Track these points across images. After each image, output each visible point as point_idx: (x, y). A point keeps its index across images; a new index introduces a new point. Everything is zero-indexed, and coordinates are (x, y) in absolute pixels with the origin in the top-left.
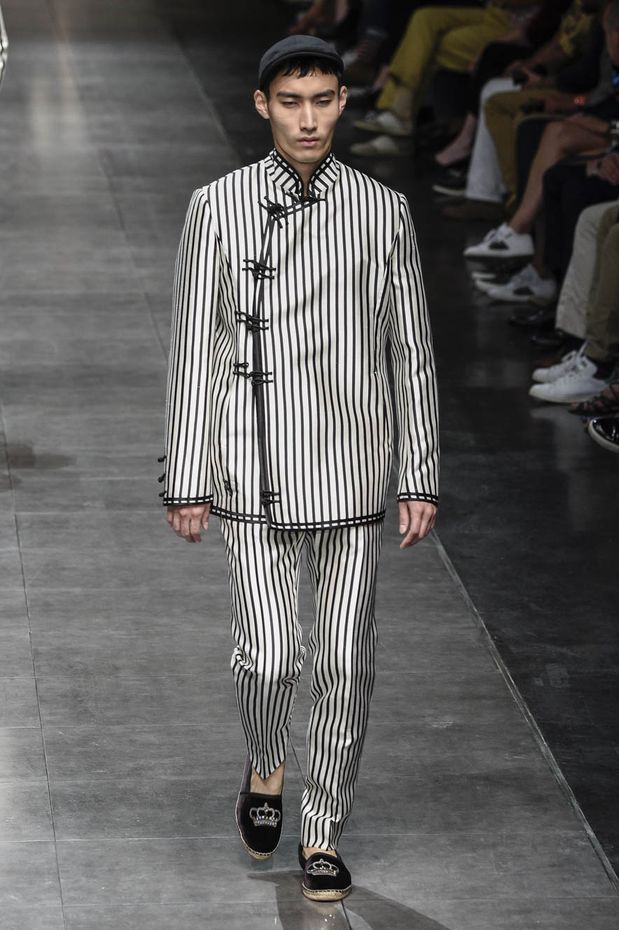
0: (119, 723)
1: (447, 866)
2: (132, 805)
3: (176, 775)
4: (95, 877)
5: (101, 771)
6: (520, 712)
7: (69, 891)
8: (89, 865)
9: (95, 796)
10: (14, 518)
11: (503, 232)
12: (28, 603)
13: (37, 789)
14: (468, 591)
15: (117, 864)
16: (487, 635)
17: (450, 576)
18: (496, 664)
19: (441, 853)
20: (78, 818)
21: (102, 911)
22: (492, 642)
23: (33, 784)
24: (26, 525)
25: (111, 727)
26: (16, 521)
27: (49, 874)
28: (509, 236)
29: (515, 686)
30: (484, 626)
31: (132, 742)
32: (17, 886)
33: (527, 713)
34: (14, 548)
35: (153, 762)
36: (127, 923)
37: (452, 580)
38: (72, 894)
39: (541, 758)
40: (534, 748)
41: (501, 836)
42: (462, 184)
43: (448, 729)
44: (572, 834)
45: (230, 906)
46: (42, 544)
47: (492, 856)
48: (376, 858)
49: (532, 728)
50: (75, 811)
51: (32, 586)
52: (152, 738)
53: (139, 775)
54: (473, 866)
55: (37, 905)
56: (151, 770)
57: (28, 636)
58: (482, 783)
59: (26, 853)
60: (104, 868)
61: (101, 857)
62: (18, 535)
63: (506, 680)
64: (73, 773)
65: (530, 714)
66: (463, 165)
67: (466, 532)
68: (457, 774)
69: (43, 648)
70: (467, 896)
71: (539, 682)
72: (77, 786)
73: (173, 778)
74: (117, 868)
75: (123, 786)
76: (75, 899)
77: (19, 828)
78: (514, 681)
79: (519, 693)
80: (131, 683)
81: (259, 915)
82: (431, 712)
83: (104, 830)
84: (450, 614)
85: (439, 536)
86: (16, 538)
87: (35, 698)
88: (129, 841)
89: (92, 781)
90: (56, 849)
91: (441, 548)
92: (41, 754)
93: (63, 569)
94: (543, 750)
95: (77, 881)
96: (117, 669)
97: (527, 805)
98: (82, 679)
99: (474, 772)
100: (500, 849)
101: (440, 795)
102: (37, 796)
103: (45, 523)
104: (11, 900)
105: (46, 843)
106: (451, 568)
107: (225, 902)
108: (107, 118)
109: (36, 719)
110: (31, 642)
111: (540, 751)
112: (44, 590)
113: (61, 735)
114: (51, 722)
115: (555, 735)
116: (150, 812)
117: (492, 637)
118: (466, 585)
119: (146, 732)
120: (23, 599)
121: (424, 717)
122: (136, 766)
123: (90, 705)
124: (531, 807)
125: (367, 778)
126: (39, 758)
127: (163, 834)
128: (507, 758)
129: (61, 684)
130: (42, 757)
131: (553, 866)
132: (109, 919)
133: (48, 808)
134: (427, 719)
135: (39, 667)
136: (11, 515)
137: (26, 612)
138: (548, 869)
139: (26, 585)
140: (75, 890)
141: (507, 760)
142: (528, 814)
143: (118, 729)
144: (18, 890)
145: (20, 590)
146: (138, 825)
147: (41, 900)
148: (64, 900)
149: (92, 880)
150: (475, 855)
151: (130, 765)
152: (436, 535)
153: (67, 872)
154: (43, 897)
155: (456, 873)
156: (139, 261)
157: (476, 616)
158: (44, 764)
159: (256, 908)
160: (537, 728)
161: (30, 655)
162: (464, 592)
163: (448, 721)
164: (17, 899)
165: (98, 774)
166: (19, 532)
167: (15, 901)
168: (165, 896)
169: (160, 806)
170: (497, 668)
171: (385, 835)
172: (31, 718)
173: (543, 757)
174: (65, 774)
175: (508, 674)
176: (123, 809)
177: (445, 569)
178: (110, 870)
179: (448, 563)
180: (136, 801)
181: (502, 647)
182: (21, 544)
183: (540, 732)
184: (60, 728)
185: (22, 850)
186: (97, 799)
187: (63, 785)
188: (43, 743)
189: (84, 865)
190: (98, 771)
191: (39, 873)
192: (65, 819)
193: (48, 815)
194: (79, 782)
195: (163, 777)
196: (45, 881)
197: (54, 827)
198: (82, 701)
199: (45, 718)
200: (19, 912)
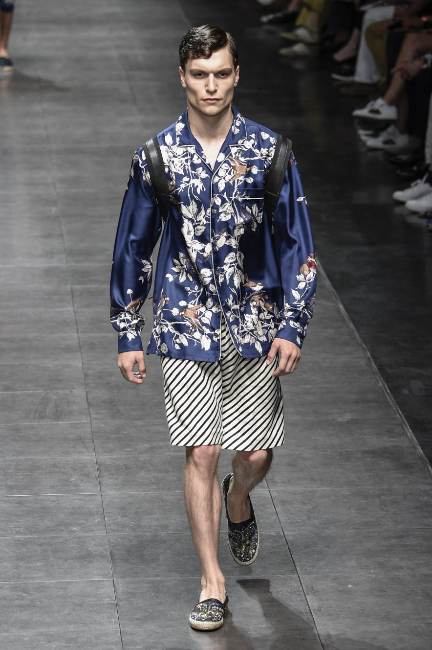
0: (139, 419)
1: (349, 509)
2: (149, 471)
3: (176, 452)
4: (126, 516)
5: (129, 450)
6: (394, 411)
7: (110, 525)
8: (123, 509)
9: (125, 465)
10: (70, 289)
11: (379, 103)
12: (81, 343)
13: (88, 461)
14: (359, 334)
15: (140, 508)
16: (371, 362)
17: (348, 325)
18: (377, 380)
19: (345, 500)
20: (115, 479)
21: (132, 538)
22: (375, 366)
23: (87, 457)
24: (78, 293)
25: (135, 422)
26: (72, 291)
27: (98, 514)
28: (382, 106)
29: (390, 394)
30: (370, 356)
31: (148, 431)
32: (78, 522)
33: (398, 412)
34: (71, 309)
35: (161, 444)
36: (148, 545)
37: (349, 327)
39: (407, 440)
40: (403, 434)
41: (383, 489)
42: (352, 72)
43: (348, 422)
44: (428, 488)
46: (88, 306)
47: (378, 502)
48: (304, 504)
49: (401, 421)
50: (113, 475)
51: (82, 332)
53: (152, 451)
54: (365, 509)
55: (90, 534)
56: (161, 449)
57: (81, 364)
58: (371, 456)
59: (83, 502)
60: (131, 511)
61: (131, 504)
62: (73, 300)
63: (384, 391)
64: (111, 451)
65: (400, 412)
66: (352, 61)
67: (358, 296)
68: (354, 450)
69: (90, 372)
70: (362, 528)
71: (406, 392)
72: (114, 459)
73: (174, 454)
74: (141, 510)
75: (143, 459)
76: (114, 530)
77: (79, 486)
78: (390, 391)
79: (393, 400)
80: (146, 394)
82: (337, 411)
83: (131, 486)
84: (348, 349)
85: (340, 299)
86: (71, 302)
87: (87, 403)
88: (148, 494)
89: (124, 456)
90: (102, 499)
91: (341, 306)
92: (89, 439)
93: (102, 321)
94: (409, 434)
95: (115, 519)
97: (400, 470)
98: (116, 391)
99: (366, 449)
100: (383, 497)
101: (344, 464)
102: (89, 465)
103: (90, 293)
104: (74, 531)
105: (95, 495)
106: (348, 319)
108: (124, 33)
109: (87, 417)
110: (83, 368)
111: (407, 436)
112: (90, 335)
113: (103, 427)
114: (97, 419)
115: (417, 425)
116: (160, 475)
117: (375, 363)
118: (358, 330)
119: (156, 425)
120: (77, 341)
121: (332, 414)
122: (150, 446)
123: (121, 408)
124: (402, 471)
125: (297, 453)
126: (90, 442)
127: (169, 489)
128: (386, 440)
129: (102, 394)
130: (92, 441)
131: (417, 508)
132: (136, 543)
133: (96, 473)
134: (335, 416)
135: (88, 384)
136: (68, 287)
137: (79, 349)
138: (414, 510)
139: (79, 332)
140: (114, 524)
141: (386, 441)
142: (400, 475)
143: (139, 423)
144: (78, 525)
145: (75, 335)
146: (153, 484)
148: (108, 530)
149: (125, 518)
150: (367, 501)
151: (147, 446)
152: (338, 299)
153: (109, 513)
154: (94, 528)
155: (355, 513)
157: (364, 349)
158: (93, 445)
160: (405, 421)
161: (82, 376)
162: (357, 335)
163: (348, 417)
164: (78, 530)
165: (127, 451)
166: (74, 298)
168: (171, 528)
169: (167, 472)
170: (379, 383)
171: (310, 489)
172: (84, 416)
173: (409, 439)
174: (106, 452)
175: (386, 387)
176: (143, 474)
177: (344, 320)
178: (136, 512)
179: (346, 316)
180: (151, 468)
181: (382, 369)
182: (75, 306)
183: (406, 423)
184: (103, 423)
185: (80, 499)
186: (127, 467)
187: (105, 458)
188: (92, 432)
189: (120, 509)
190: (127, 449)
191: (91, 514)
192: (107, 480)
193: (96, 477)
194: (115, 456)
195: (168, 453)
196: (95, 519)
197: (100, 485)
198: (116, 405)
199: (93, 416)
200: (79, 538)
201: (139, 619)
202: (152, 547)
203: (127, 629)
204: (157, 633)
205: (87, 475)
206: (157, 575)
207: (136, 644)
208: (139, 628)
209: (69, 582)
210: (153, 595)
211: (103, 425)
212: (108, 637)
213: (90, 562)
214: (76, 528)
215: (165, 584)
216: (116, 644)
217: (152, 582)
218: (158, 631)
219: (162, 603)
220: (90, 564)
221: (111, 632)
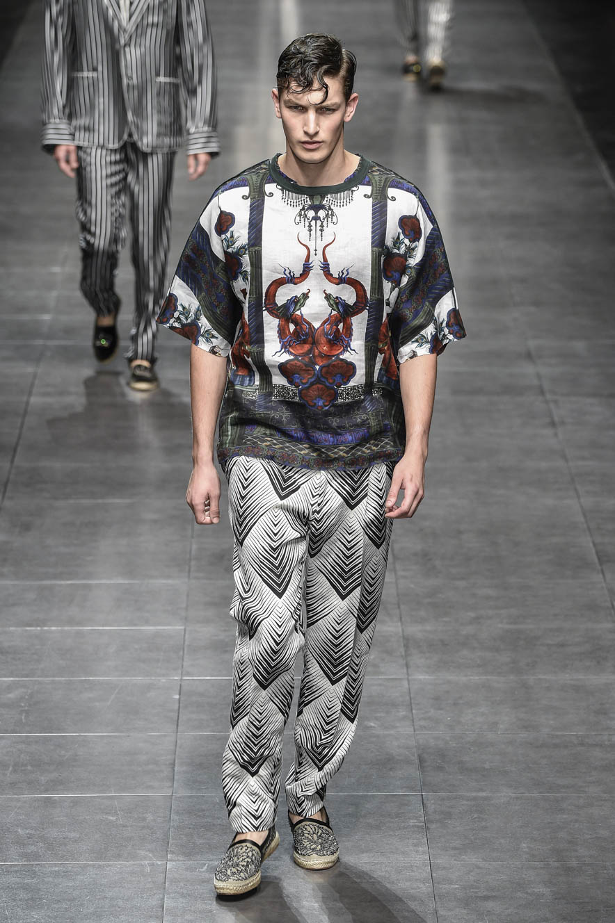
0: (463, 579)
2: (474, 649)
3: (511, 624)
4: (441, 709)
5: (447, 619)
7: (420, 720)
8: (437, 699)
9: (442, 641)
13: (391, 634)
15: (461, 698)
20: (427, 658)
21: (448, 738)
23: (390, 629)
25: (456, 582)
27: (403, 705)
31: (474, 595)
32: (376, 715)
35: (490, 612)
36: (469, 749)
38: (423, 723)
45: (557, 736)
50: (425, 653)
52: (491, 592)
53: (479, 623)
55: (392, 732)
59: (383, 688)
60: (449, 702)
61: (448, 692)
64: (423, 621)
72: (427, 631)
74: (461, 702)
75: (465, 632)
76: (425, 727)
77: (378, 667)
80: (472, 545)
81: (582, 744)
88: (471, 679)
89: (440, 628)
90: (409, 684)
92: (394, 604)
95: (427, 712)
96: (460, 532)
98: (431, 540)
102: (393, 639)
104: (371, 727)
105: (400, 679)
107: (553, 733)
114: (405, 577)
116: (489, 655)
119: (485, 587)
122: (476, 616)
123: (438, 563)
126: (395, 608)
132: (454, 745)
133: (402, 650)
140: (425, 719)
143: (461, 584)
144: (376, 719)
146: (479, 666)
147: (396, 727)
148: (416, 727)
149: (439, 711)
151: (472, 614)
153: (418, 704)
154: (397, 725)
156: (483, 184)
158: (399, 612)
159: (580, 738)
164: (376, 726)
167: (374, 727)
168: (501, 726)
169: (498, 650)
174: (416, 622)
176: (465, 652)
178: (455, 704)
180: (477, 645)
184: (412, 582)
185: (380, 685)
186: (444, 644)
187: (415, 630)
188: (398, 595)
189: (433, 699)
190: (445, 619)
191: (394, 705)
192: (417, 659)
193: (402, 656)
194: (428, 628)
195: (500, 626)
196: (398, 712)
197: (407, 666)
198: (430, 560)
199: (401, 573)
200: (378, 736)
201: (455, 848)
202: (474, 752)
203: (439, 861)
204: (479, 868)
205: (389, 652)
206: (481, 790)
207: (451, 882)
208: (455, 860)
209: (362, 796)
210: (475, 816)
211: (412, 586)
212: (413, 871)
213: (391, 769)
214: (375, 723)
215: (492, 802)
216: (424, 881)
217: (475, 799)
218: (481, 865)
219: (487, 827)
220: (391, 773)
221: (418, 865)
